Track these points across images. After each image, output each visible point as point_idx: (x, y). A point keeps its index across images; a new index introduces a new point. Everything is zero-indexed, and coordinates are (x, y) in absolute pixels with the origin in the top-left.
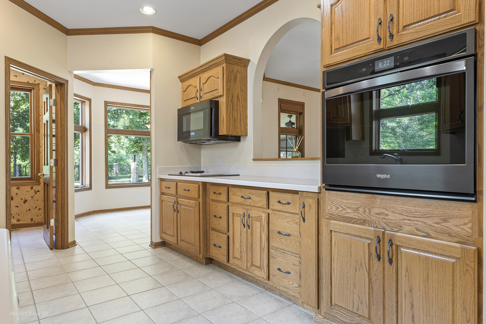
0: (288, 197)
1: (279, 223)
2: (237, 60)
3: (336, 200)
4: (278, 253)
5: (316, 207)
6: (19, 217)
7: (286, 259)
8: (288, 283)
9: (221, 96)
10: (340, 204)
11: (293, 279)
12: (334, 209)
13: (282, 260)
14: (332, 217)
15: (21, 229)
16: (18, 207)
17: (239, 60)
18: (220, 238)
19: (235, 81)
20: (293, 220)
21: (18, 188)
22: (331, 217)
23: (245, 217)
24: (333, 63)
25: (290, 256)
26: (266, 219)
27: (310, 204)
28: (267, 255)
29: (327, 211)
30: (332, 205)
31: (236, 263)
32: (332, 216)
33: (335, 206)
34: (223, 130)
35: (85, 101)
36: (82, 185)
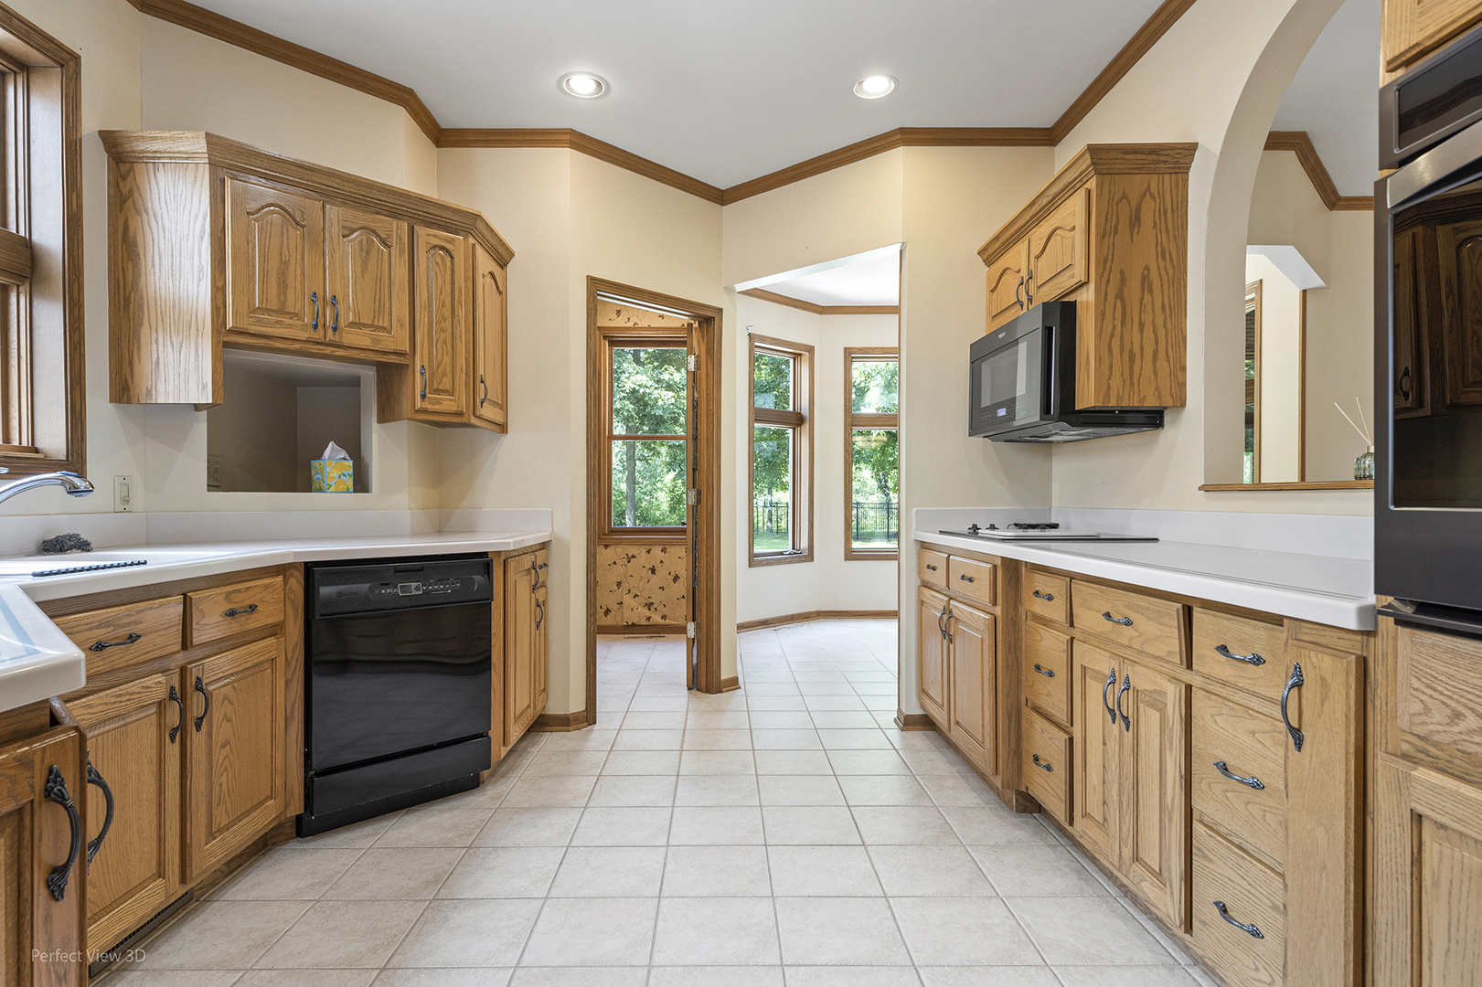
0: (1255, 637)
1: (1222, 731)
2: (1139, 156)
3: (1451, 677)
4: (1219, 842)
5: (1347, 694)
6: (665, 611)
7: (1246, 878)
8: (1254, 974)
9: (1081, 285)
10: (1469, 696)
11: (1270, 964)
12: (1439, 715)
13: (1233, 876)
14: (1426, 754)
15: (667, 635)
16: (662, 588)
17: (1150, 153)
18: (1049, 739)
19: (1132, 226)
20: (1275, 731)
21: (664, 550)
22: (1421, 752)
23: (1117, 685)
24: (1431, 36)
25: (1262, 867)
26: (1180, 708)
27: (1322, 679)
28: (1180, 837)
29: (1403, 722)
30: (1431, 696)
31: (1091, 835)
32: (1431, 749)
33: (1443, 702)
34: (1085, 393)
35: (802, 352)
36: (793, 549)
